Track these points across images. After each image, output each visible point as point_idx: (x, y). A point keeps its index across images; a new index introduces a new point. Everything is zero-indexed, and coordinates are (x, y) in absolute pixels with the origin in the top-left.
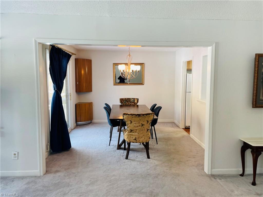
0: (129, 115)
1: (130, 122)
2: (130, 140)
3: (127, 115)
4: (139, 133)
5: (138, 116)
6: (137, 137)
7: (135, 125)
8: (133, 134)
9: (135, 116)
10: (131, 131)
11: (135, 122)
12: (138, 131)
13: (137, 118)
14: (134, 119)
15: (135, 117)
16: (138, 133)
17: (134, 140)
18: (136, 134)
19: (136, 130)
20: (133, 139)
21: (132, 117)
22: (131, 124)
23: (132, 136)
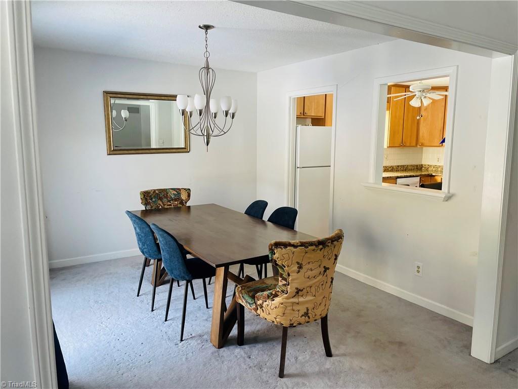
0: (295, 246)
1: (295, 268)
2: (291, 320)
3: (289, 248)
4: (315, 296)
5: (321, 247)
6: (310, 306)
7: (310, 273)
8: (301, 299)
9: (313, 247)
10: (298, 291)
11: (310, 266)
12: (313, 289)
13: (319, 251)
14: (309, 258)
15: (314, 250)
16: (314, 294)
17: (303, 316)
18: (309, 298)
19: (311, 287)
20: (300, 315)
21: (306, 253)
22: (299, 272)
23: (296, 308)
